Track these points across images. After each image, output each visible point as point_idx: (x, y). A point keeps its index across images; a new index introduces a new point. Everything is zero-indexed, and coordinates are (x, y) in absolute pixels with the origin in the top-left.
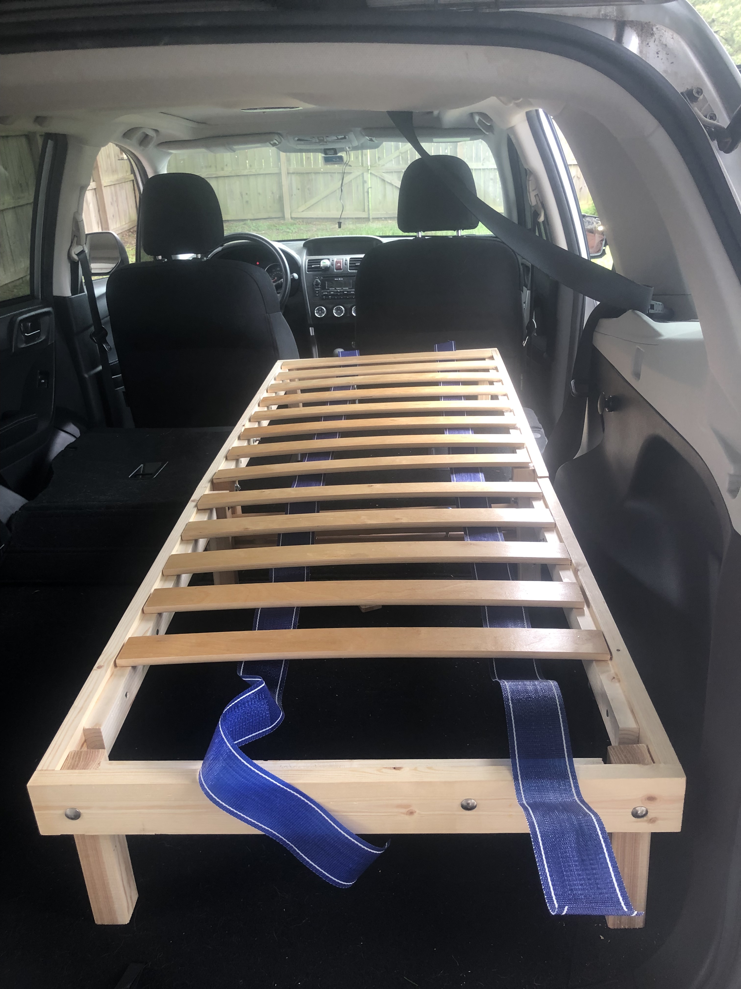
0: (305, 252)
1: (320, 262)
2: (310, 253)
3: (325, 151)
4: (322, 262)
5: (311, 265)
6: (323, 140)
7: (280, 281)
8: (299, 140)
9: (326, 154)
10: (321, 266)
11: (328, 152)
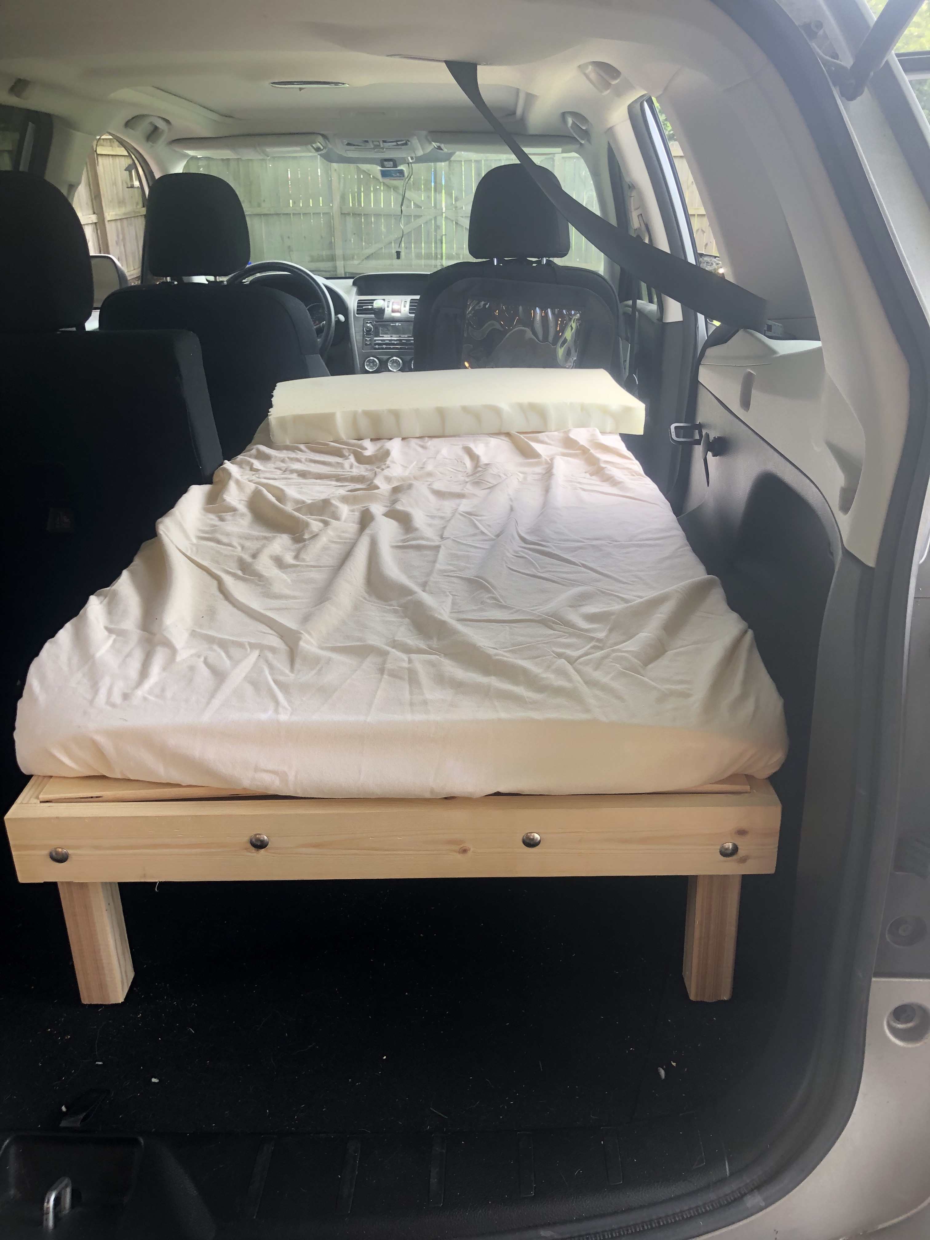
0: (355, 289)
1: (373, 303)
2: (360, 292)
3: (382, 162)
4: (375, 302)
5: (362, 306)
6: (379, 145)
7: (321, 324)
8: (349, 144)
9: (383, 166)
10: (375, 307)
11: (386, 163)
